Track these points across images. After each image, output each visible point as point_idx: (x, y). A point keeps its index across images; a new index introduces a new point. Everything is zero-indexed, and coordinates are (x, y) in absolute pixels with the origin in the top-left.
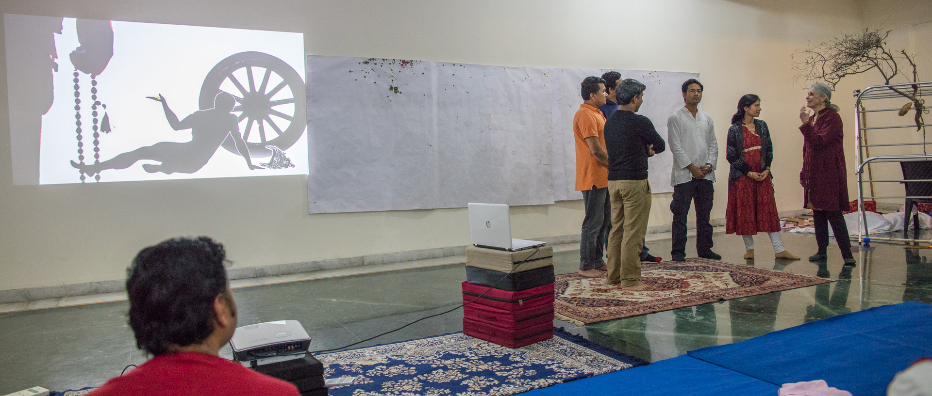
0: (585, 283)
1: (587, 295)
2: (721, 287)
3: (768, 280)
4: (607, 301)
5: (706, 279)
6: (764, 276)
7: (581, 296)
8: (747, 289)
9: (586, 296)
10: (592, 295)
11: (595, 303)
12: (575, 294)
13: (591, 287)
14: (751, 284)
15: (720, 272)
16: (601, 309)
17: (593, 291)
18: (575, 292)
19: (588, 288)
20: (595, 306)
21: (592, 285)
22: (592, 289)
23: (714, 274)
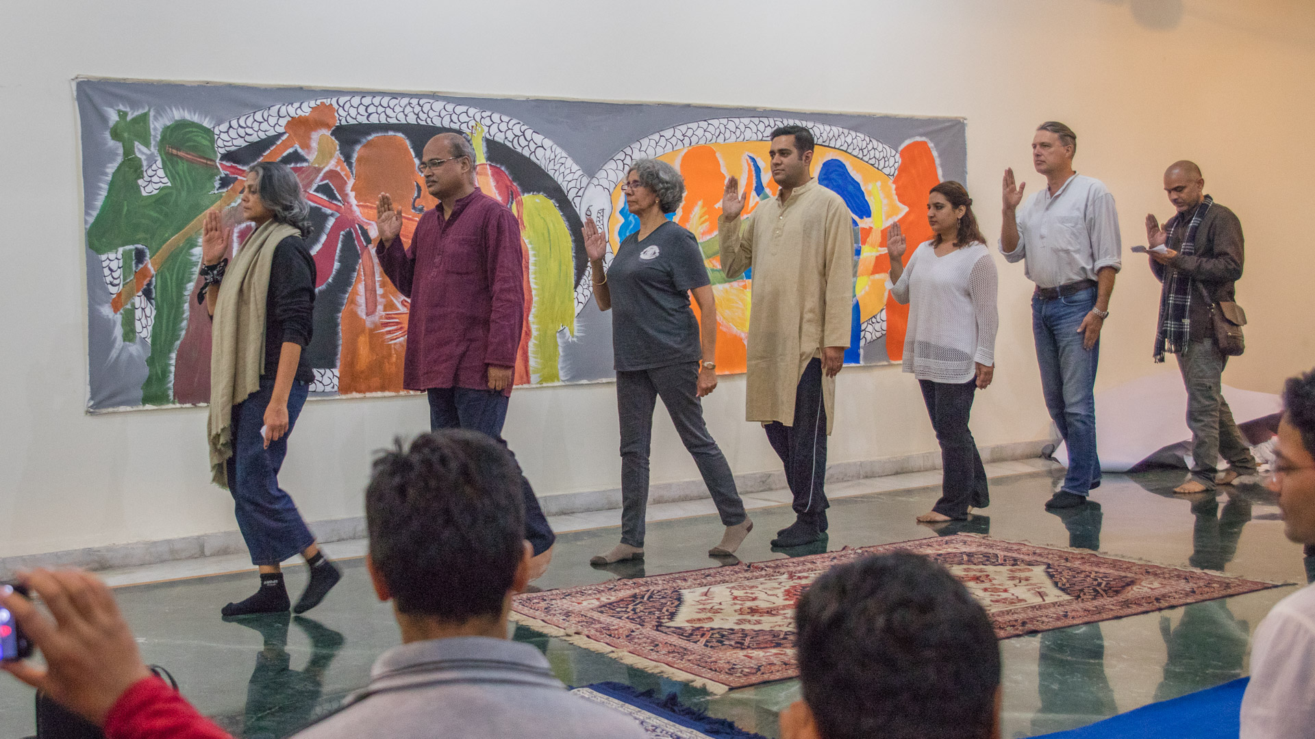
0: (721, 593)
1: (727, 621)
2: (1029, 602)
3: (1132, 583)
4: (775, 634)
5: (994, 582)
6: (1123, 574)
7: (716, 624)
8: (1090, 605)
9: (727, 626)
10: (740, 622)
11: (748, 640)
12: (699, 620)
13: (735, 604)
14: (1097, 595)
15: (1022, 566)
16: (761, 653)
17: (741, 612)
18: (702, 616)
19: (728, 606)
20: (749, 647)
21: (735, 598)
22: (738, 607)
23: (1012, 571)
